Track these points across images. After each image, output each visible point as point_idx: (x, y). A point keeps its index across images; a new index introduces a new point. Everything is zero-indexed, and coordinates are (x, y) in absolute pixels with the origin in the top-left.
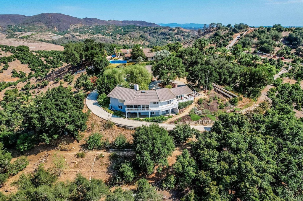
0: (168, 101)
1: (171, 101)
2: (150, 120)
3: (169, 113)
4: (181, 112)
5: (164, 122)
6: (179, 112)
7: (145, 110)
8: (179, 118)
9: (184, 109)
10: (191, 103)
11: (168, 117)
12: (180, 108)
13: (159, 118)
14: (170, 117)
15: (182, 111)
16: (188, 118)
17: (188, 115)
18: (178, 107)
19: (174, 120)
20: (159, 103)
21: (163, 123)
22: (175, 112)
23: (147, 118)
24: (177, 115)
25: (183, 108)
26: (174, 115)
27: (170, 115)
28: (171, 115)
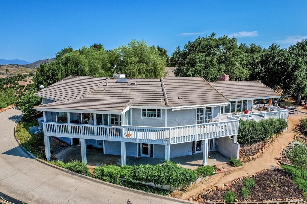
0: (200, 111)
1: (209, 110)
2: (122, 176)
3: (200, 156)
4: (248, 155)
5: (176, 191)
6: (241, 156)
7: (104, 133)
8: (244, 181)
9: (256, 145)
10: (280, 126)
11: (198, 170)
12: (243, 139)
13: (156, 173)
14: (204, 173)
15: (253, 154)
16: (282, 185)
17: (279, 170)
18: (236, 135)
19: (221, 185)
20: (164, 110)
21: (174, 196)
22: (225, 152)
23: (109, 169)
24: (231, 164)
25: (255, 142)
26: (221, 165)
27: (206, 164)
28: (208, 162)
